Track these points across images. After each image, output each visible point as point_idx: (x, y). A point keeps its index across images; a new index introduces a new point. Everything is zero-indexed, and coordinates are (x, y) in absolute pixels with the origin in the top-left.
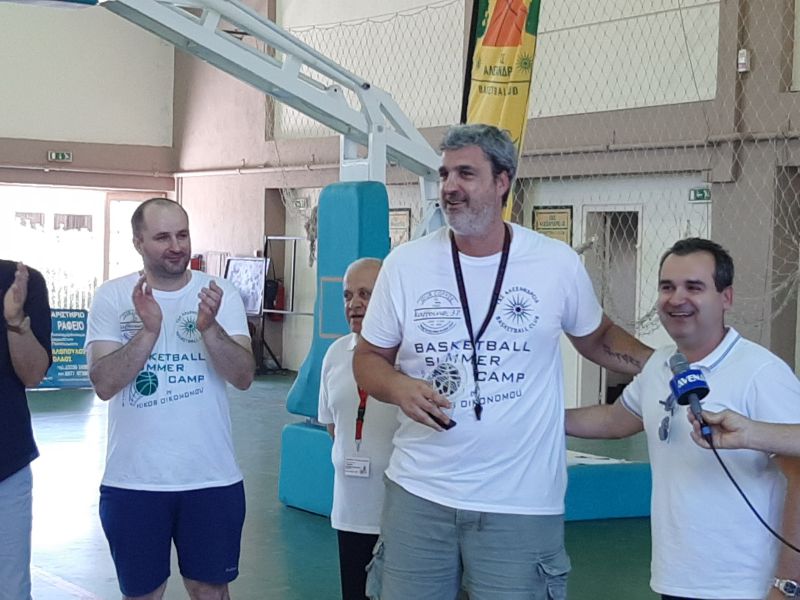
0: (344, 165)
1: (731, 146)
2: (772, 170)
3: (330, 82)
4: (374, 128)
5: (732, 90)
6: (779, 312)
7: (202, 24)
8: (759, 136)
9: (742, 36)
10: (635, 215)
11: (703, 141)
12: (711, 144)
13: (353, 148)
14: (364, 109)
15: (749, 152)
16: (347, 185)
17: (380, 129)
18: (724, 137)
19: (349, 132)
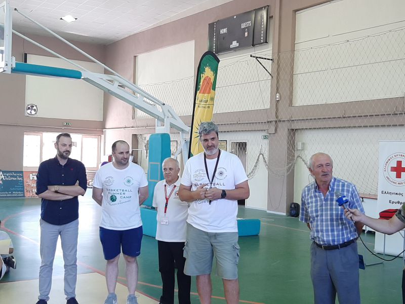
0: (157, 128)
1: (274, 123)
2: (286, 130)
3: (153, 103)
4: (166, 117)
5: (275, 106)
6: (289, 173)
7: (113, 85)
8: (283, 120)
9: (277, 89)
10: (246, 143)
11: (266, 121)
12: (268, 122)
13: (160, 123)
14: (163, 111)
15: (280, 125)
16: (158, 134)
17: (168, 117)
18: (272, 120)
19: (159, 118)
